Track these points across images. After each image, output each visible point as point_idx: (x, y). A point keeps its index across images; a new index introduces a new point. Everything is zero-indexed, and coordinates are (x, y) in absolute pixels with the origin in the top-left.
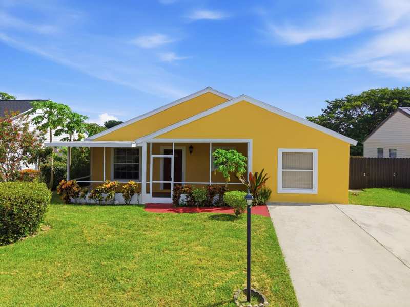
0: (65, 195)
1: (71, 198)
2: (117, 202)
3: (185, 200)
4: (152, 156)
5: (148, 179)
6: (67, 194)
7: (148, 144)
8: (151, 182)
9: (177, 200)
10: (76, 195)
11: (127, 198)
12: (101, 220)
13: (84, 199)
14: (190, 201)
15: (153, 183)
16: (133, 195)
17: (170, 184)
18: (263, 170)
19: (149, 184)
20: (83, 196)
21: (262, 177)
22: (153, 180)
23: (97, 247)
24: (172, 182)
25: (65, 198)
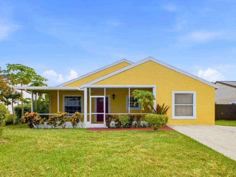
0: (29, 123)
1: (34, 125)
2: (67, 127)
3: (114, 124)
4: (91, 97)
5: (88, 112)
6: (31, 122)
7: (88, 89)
8: (90, 114)
9: (109, 124)
10: (37, 122)
11: (74, 124)
12: (54, 135)
13: (43, 124)
14: (118, 124)
15: (91, 114)
16: (78, 122)
17: (103, 115)
18: (164, 104)
19: (89, 115)
20: (43, 123)
21: (164, 108)
22: (92, 112)
23: (48, 153)
24: (104, 114)
25: (29, 125)
